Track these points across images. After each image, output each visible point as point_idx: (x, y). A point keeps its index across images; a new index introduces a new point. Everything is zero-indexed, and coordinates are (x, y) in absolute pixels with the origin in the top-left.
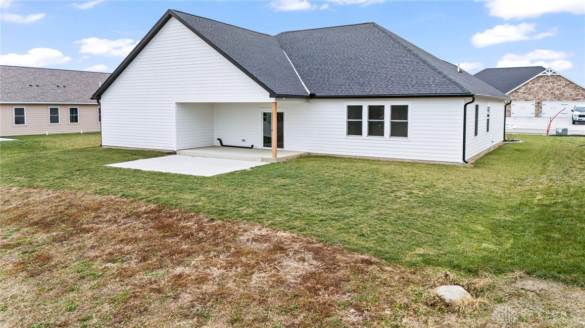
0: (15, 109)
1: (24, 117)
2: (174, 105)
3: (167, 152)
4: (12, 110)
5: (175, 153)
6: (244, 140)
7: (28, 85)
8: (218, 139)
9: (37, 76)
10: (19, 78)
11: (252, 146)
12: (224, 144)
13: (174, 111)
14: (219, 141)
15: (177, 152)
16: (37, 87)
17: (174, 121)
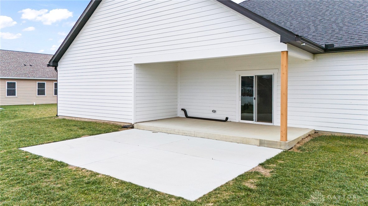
0: (8, 83)
1: (15, 90)
2: (133, 67)
3: (122, 124)
4: (5, 84)
5: (132, 127)
6: (214, 111)
7: (23, 65)
8: (182, 109)
9: (32, 58)
10: (17, 59)
11: (227, 118)
12: (189, 115)
13: (132, 75)
14: (183, 112)
15: (135, 126)
16: (30, 67)
17: (132, 87)
